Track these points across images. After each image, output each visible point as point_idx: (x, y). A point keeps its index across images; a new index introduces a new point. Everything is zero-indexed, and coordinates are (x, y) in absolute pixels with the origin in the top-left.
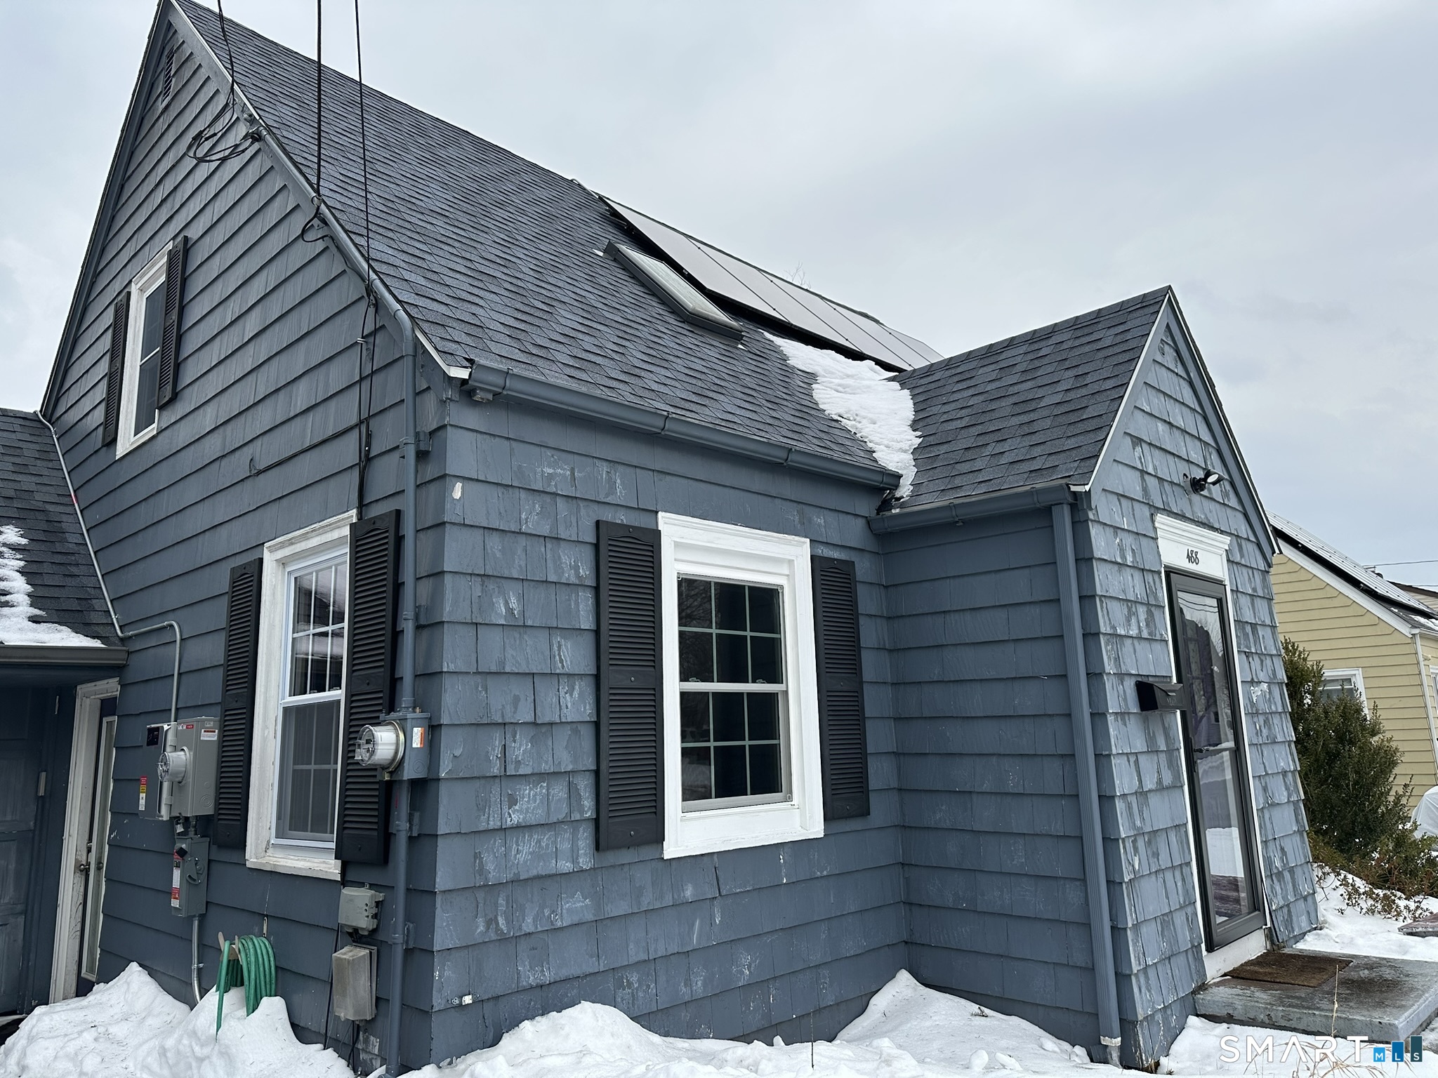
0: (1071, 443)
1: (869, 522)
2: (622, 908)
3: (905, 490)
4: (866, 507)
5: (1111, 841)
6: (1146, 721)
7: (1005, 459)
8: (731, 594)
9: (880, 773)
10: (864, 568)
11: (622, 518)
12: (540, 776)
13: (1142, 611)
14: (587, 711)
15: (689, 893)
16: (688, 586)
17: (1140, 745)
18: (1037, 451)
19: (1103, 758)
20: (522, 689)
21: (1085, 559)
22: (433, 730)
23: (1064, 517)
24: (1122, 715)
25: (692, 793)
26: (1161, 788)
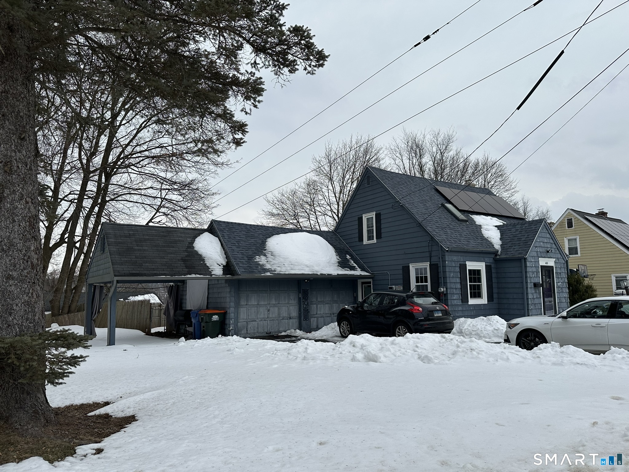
0: (525, 249)
1: (493, 258)
2: (465, 309)
3: (499, 253)
4: (493, 256)
5: (528, 304)
6: (535, 289)
7: (515, 250)
8: (474, 271)
9: (495, 296)
10: (493, 266)
11: (462, 263)
12: (456, 294)
13: (535, 273)
14: (460, 287)
15: (471, 309)
16: (470, 270)
17: (533, 292)
18: (520, 249)
19: (527, 294)
20: (454, 284)
21: (526, 267)
22: (446, 289)
23: (523, 261)
24: (531, 288)
25: (471, 297)
26: (537, 298)
